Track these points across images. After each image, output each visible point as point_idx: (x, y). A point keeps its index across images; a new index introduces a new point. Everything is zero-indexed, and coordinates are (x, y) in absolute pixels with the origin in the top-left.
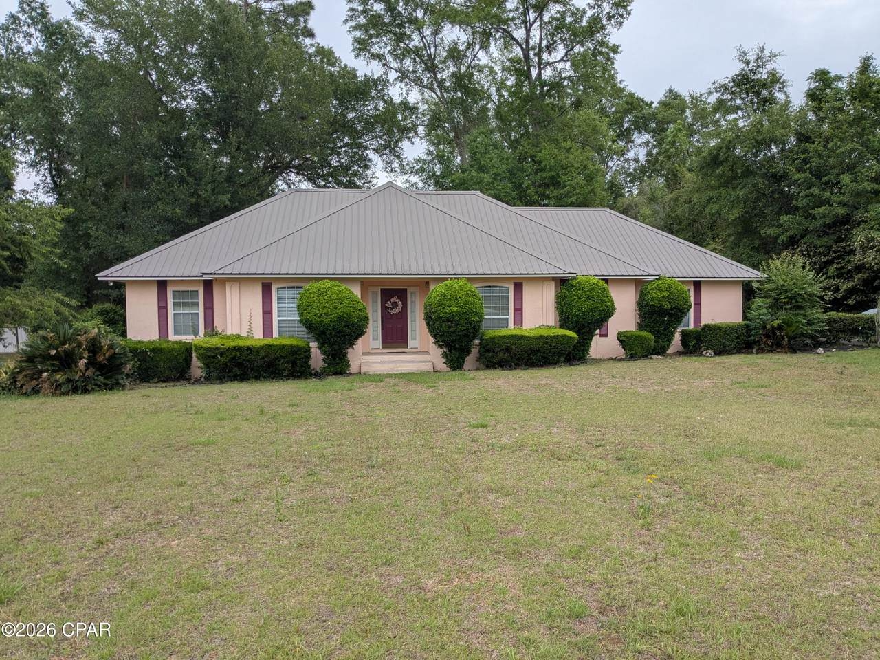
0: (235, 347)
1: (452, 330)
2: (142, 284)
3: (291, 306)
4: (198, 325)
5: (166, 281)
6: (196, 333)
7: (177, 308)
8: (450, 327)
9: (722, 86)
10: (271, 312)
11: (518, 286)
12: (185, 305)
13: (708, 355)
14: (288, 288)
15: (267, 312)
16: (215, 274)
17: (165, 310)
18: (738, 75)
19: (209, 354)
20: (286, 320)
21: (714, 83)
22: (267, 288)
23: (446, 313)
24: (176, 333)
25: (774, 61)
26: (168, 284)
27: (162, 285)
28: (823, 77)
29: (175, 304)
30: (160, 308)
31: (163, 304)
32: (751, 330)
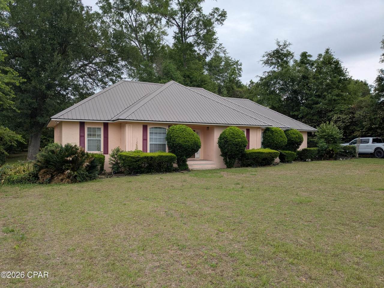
0: (145, 157)
1: (238, 149)
2: (71, 123)
3: (155, 137)
4: (100, 146)
5: (84, 122)
6: (99, 149)
7: (89, 136)
8: (237, 148)
9: (269, 54)
10: (147, 140)
11: (248, 131)
12: (94, 135)
13: (309, 161)
14: (155, 128)
15: (145, 140)
16: (126, 120)
17: (83, 137)
18: (275, 51)
19: (133, 160)
20: (153, 144)
21: (266, 52)
22: (145, 128)
23: (236, 141)
24: (89, 149)
25: (289, 47)
26: (85, 124)
27: (82, 124)
28: (304, 55)
29: (88, 135)
30: (81, 136)
31: (82, 134)
32: (320, 151)
